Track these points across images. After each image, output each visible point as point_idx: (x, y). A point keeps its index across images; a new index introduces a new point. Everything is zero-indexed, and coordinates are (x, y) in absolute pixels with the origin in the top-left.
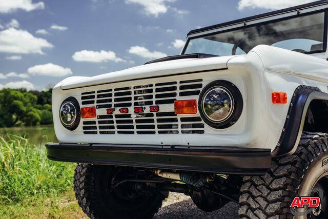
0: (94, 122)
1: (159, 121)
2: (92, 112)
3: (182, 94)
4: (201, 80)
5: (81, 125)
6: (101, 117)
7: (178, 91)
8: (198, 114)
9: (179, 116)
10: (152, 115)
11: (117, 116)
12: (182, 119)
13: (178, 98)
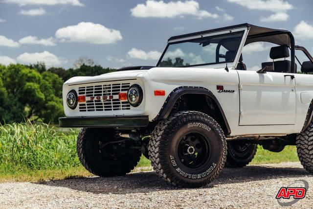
0: (85, 105)
1: (113, 103)
2: (83, 98)
3: (122, 90)
4: (129, 84)
5: (78, 106)
6: (88, 101)
7: (121, 89)
8: (127, 101)
9: (121, 101)
10: (110, 100)
11: (95, 101)
12: (123, 103)
13: (121, 92)
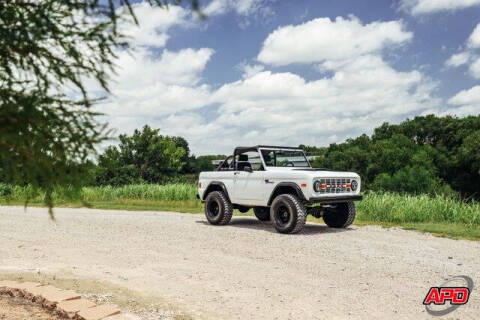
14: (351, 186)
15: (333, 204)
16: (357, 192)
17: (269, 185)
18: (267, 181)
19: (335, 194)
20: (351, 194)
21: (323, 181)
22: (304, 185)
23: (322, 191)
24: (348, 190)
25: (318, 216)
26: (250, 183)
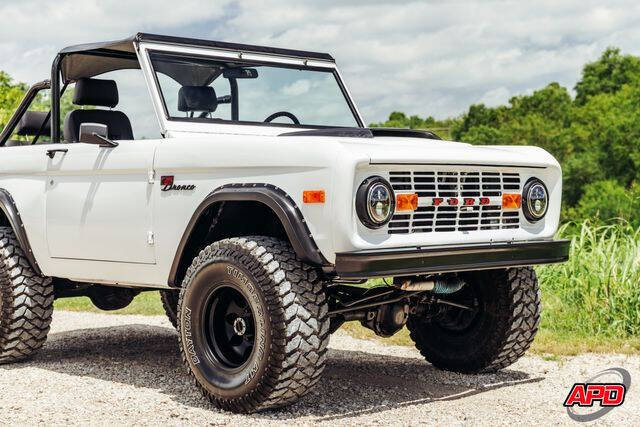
14: (524, 201)
15: (448, 279)
16: (549, 228)
17: (175, 197)
18: (167, 181)
19: (456, 237)
20: (522, 234)
21: (400, 180)
22: (317, 197)
23: (399, 225)
24: (512, 221)
25: (386, 329)
26: (108, 191)
